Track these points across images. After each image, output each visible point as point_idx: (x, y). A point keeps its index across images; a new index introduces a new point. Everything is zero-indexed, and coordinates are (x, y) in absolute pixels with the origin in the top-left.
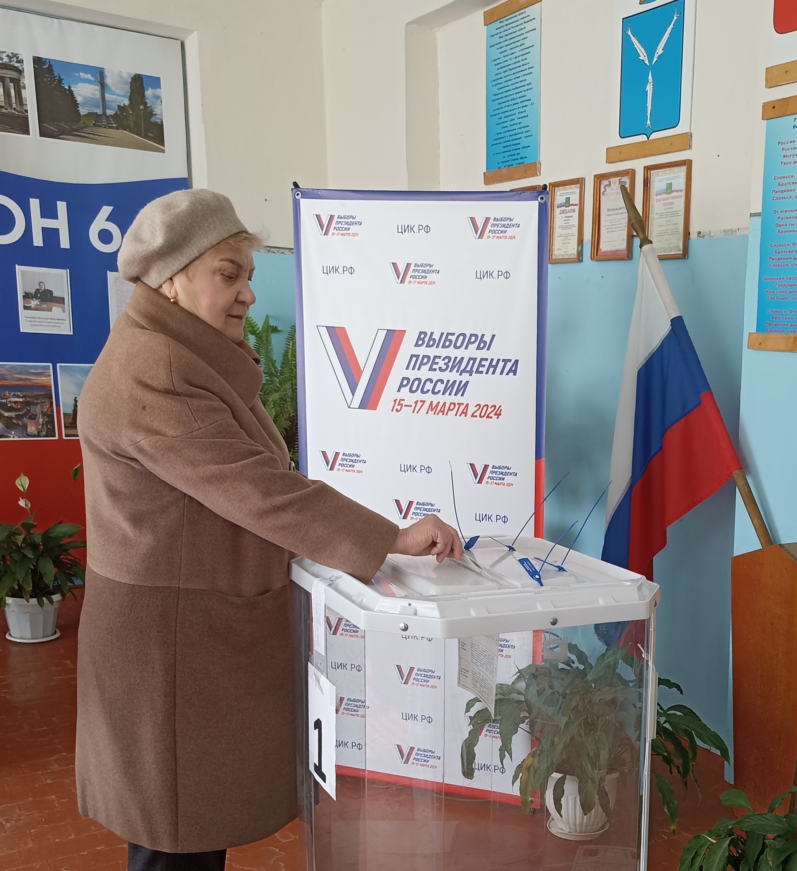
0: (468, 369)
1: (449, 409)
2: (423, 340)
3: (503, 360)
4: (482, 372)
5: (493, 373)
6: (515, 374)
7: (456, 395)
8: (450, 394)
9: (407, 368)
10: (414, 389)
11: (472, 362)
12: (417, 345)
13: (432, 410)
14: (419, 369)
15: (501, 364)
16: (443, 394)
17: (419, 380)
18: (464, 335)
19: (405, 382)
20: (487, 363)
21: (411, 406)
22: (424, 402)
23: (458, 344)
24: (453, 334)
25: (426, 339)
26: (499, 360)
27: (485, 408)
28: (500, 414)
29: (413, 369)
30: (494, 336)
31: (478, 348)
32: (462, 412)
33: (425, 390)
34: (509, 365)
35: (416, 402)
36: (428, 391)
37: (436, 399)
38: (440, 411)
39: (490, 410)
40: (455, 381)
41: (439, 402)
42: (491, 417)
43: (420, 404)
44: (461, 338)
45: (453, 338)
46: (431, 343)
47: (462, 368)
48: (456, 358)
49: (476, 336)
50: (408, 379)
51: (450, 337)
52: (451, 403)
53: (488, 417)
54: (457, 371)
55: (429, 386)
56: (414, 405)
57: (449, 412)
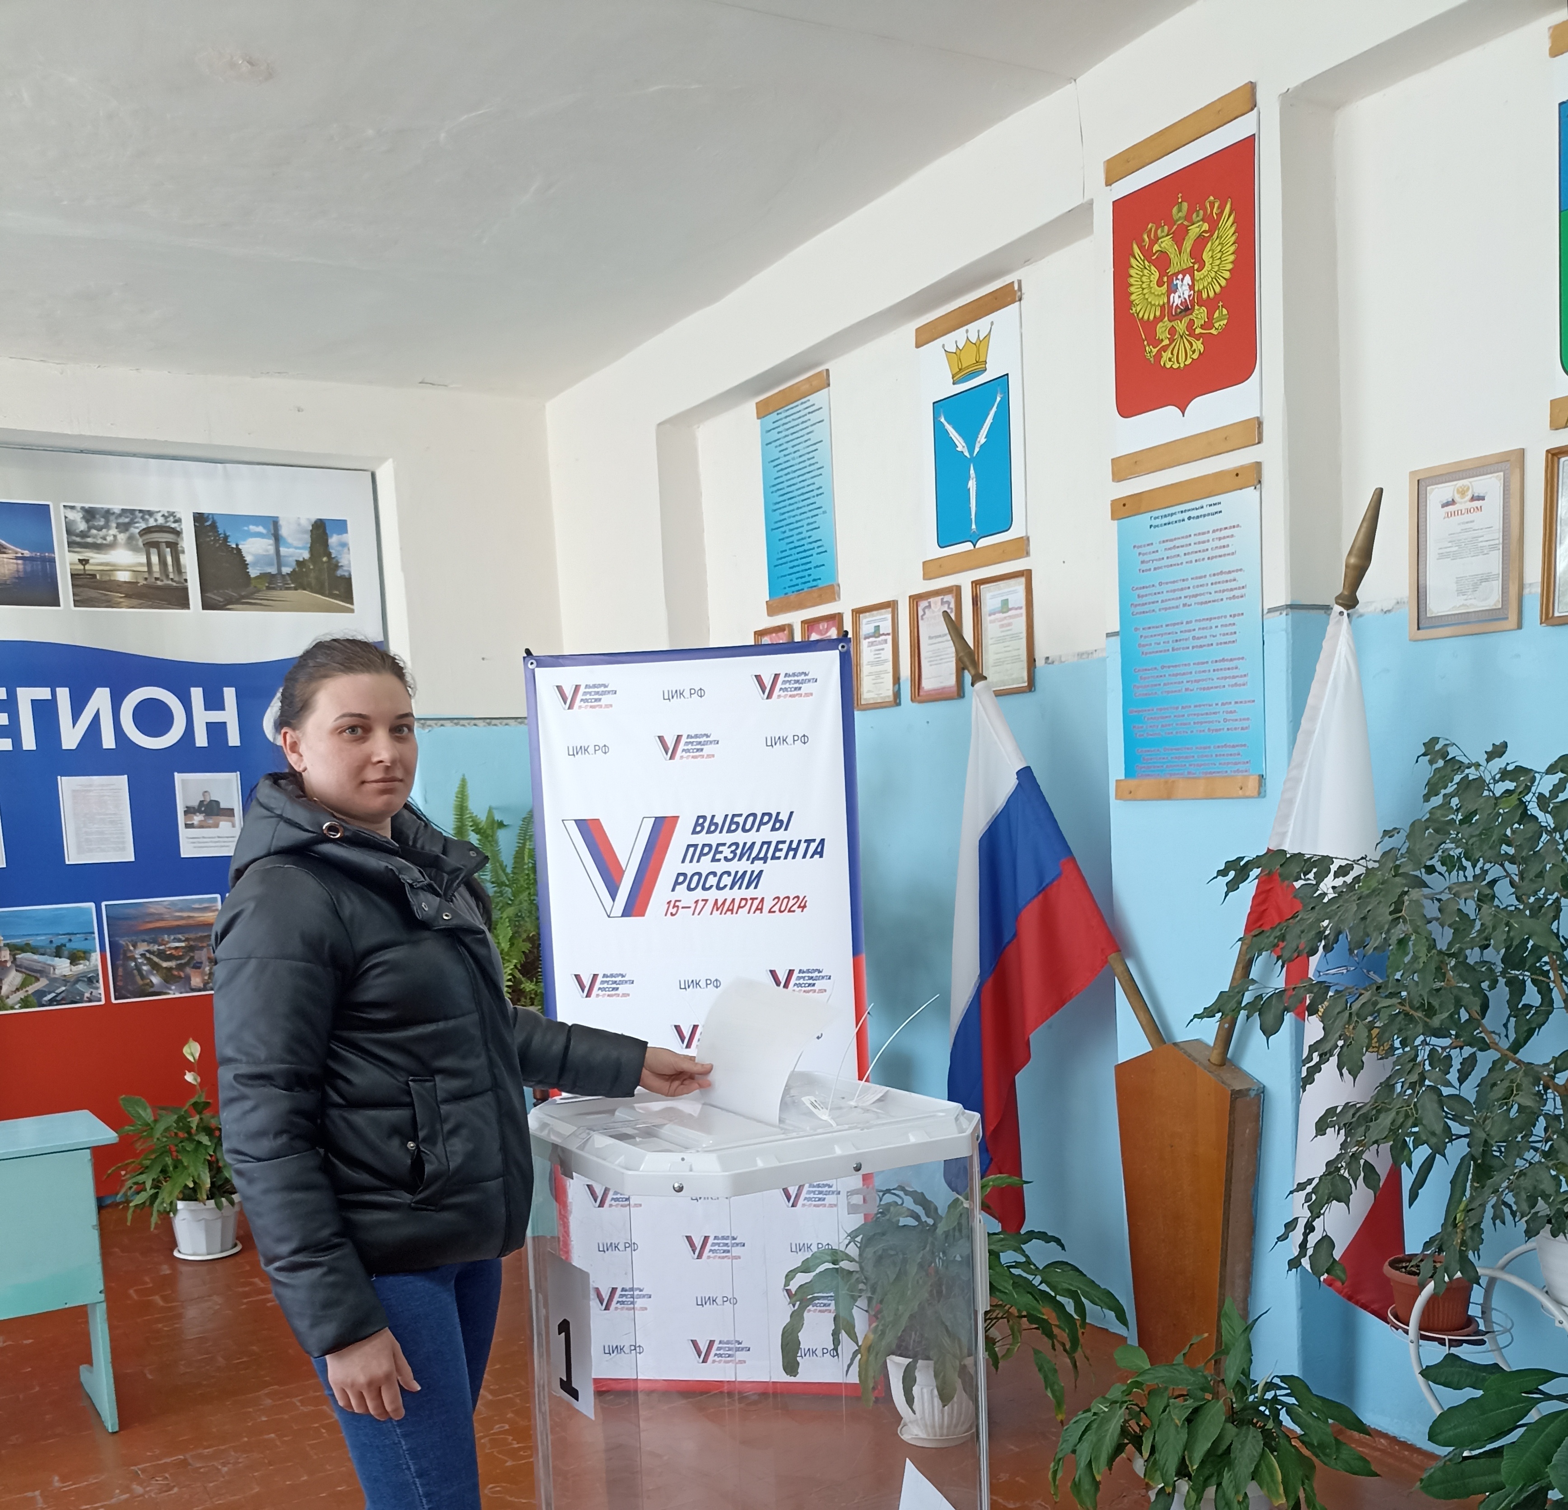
0: (762, 855)
1: (739, 907)
2: (702, 825)
3: (806, 841)
4: (779, 858)
5: (794, 857)
6: (821, 856)
7: (747, 888)
8: (740, 888)
9: (683, 861)
10: (693, 886)
11: (765, 846)
12: (694, 832)
13: (717, 910)
14: (698, 861)
15: (803, 846)
16: (731, 888)
17: (700, 874)
18: (754, 815)
19: (681, 879)
20: (785, 847)
21: (689, 907)
22: (706, 901)
23: (748, 827)
24: (741, 815)
25: (706, 825)
26: (800, 841)
27: (786, 900)
28: (805, 906)
29: (691, 861)
30: (792, 813)
31: (773, 829)
32: (757, 909)
33: (707, 886)
34: (813, 846)
35: (697, 902)
36: (711, 886)
37: (721, 896)
38: (728, 910)
39: (791, 902)
40: (745, 872)
41: (726, 900)
42: (794, 911)
43: (701, 904)
44: (751, 819)
45: (740, 820)
46: (713, 828)
47: (753, 855)
48: (745, 844)
49: (770, 815)
50: (685, 875)
51: (736, 819)
52: (742, 899)
53: (790, 911)
54: (748, 860)
55: (712, 881)
56: (693, 906)
57: (740, 910)
